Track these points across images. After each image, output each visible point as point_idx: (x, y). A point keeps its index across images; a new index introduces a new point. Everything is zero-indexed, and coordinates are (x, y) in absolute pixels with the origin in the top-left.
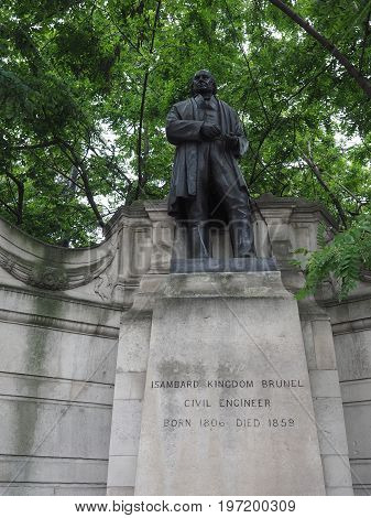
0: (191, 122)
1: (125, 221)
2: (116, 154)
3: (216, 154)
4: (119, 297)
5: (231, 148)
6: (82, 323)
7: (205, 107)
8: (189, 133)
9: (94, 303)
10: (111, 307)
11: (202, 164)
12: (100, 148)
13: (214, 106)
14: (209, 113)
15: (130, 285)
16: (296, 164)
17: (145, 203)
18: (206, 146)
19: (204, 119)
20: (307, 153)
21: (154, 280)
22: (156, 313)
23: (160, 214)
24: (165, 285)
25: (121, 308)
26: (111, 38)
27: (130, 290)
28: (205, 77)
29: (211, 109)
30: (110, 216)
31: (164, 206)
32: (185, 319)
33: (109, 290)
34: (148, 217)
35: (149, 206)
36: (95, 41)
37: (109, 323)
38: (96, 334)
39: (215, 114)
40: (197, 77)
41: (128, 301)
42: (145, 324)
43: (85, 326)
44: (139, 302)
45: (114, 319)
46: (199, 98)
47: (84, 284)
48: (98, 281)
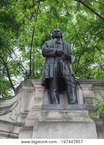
0: (52, 49)
1: (24, 87)
2: (21, 60)
3: (62, 61)
4: (19, 120)
5: (68, 59)
6: (3, 131)
7: (58, 43)
8: (51, 53)
9: (8, 122)
10: (16, 125)
11: (56, 65)
12: (15, 57)
13: (61, 42)
14: (59, 45)
15: (25, 114)
16: (94, 65)
17: (32, 80)
18: (57, 58)
19: (57, 48)
20: (99, 61)
21: (34, 113)
22: (35, 128)
23: (38, 85)
24: (39, 115)
25: (20, 125)
26: (20, 16)
27: (24, 117)
28: (58, 31)
29: (60, 44)
30: (18, 84)
31: (40, 81)
32: (47, 131)
33: (15, 117)
34: (33, 86)
35: (34, 81)
36: (14, 17)
37: (15, 132)
38: (9, 137)
39: (61, 46)
40: (55, 32)
41: (23, 122)
42: (30, 132)
43: (4, 133)
44: (28, 123)
45: (17, 130)
46: (56, 40)
47: (5, 114)
48: (11, 113)
